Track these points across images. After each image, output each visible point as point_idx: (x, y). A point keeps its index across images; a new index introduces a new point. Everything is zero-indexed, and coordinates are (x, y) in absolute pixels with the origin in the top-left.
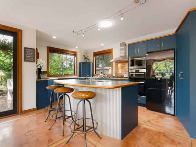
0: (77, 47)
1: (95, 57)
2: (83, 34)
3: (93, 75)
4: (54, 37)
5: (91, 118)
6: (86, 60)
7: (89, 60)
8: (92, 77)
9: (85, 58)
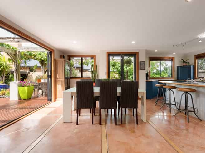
0: (174, 53)
1: (197, 60)
2: (183, 46)
3: (194, 78)
4: (156, 51)
5: (193, 107)
6: (185, 63)
7: (189, 63)
8: (193, 80)
9: (184, 62)
